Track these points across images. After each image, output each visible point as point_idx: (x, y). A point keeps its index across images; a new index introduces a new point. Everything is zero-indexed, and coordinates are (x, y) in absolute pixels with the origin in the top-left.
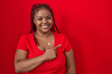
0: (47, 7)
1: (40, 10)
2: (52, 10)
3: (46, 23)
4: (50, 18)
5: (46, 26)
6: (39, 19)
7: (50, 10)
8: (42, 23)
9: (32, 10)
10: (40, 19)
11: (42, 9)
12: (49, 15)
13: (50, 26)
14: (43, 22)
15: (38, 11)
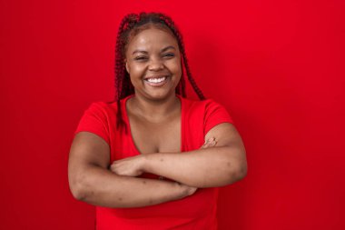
0: (164, 22)
1: (142, 30)
3: (159, 70)
4: (171, 56)
5: (159, 80)
6: (138, 59)
7: (173, 31)
8: (147, 69)
9: (120, 33)
10: (143, 58)
11: (148, 28)
12: (168, 45)
13: (174, 78)
14: (150, 68)
15: (135, 35)
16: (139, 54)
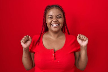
2: (63, 10)
3: (56, 21)
7: (62, 10)
12: (59, 14)
15: (49, 10)
16: (50, 16)
